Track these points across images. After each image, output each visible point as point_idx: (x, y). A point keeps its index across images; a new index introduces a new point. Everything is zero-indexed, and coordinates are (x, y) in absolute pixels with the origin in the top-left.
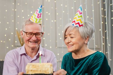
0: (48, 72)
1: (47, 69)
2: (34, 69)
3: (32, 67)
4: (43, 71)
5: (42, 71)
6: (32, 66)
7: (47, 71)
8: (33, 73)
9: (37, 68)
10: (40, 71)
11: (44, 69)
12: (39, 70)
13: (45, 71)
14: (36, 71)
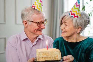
0: (58, 58)
1: (56, 56)
2: (45, 56)
3: (42, 55)
4: (53, 57)
5: (51, 57)
6: (42, 53)
7: (56, 58)
8: (44, 60)
9: (47, 55)
10: (50, 58)
11: (53, 56)
12: (49, 56)
13: (54, 58)
14: (47, 58)
